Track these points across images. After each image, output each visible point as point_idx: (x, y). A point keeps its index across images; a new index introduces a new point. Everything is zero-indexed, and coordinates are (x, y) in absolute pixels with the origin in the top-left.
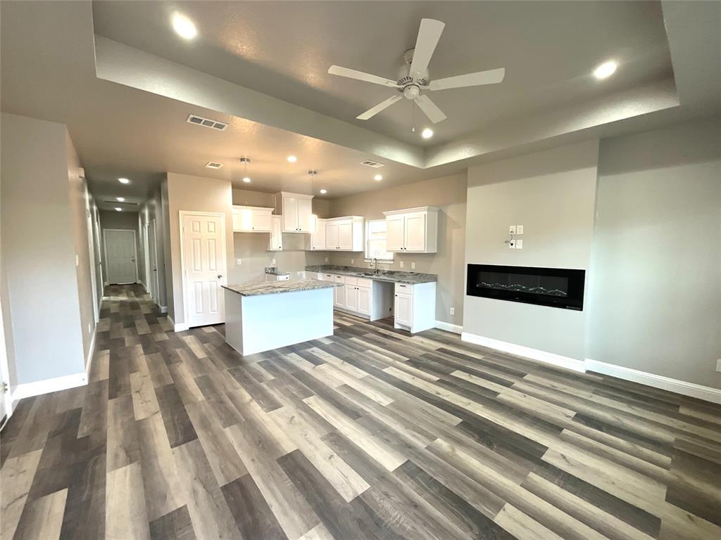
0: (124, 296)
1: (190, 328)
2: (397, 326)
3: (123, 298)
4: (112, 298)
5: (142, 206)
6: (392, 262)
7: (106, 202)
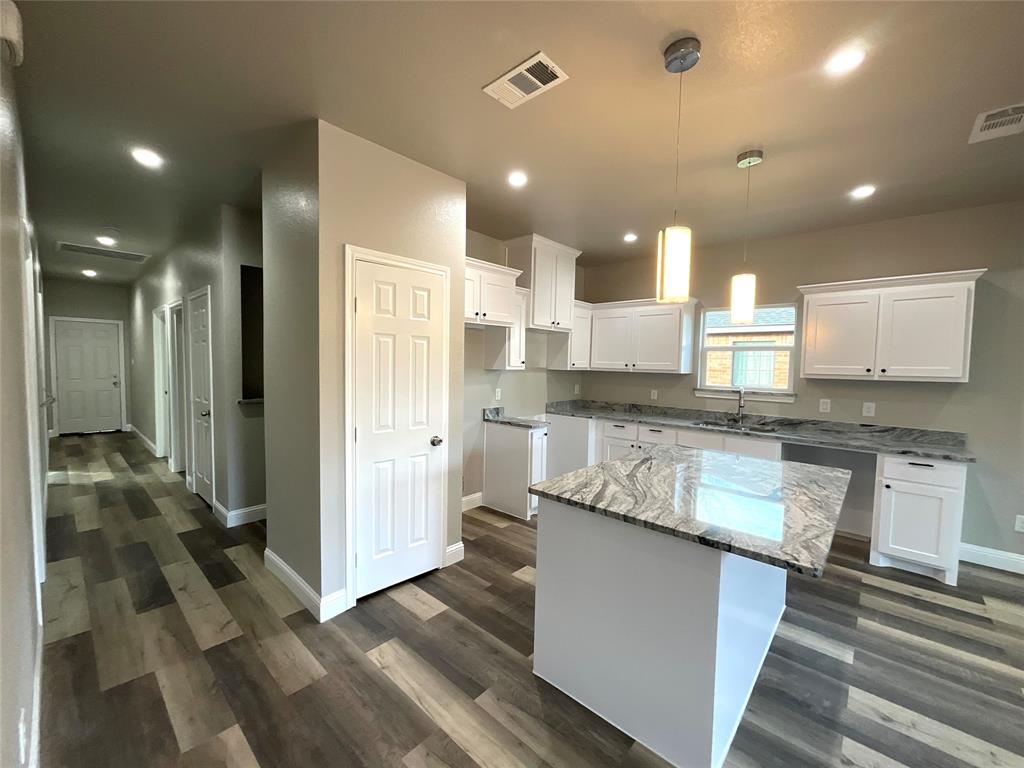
0: (100, 469)
1: (359, 601)
2: (877, 560)
3: (100, 475)
4: (73, 476)
5: (155, 267)
6: (791, 400)
7: (65, 247)
